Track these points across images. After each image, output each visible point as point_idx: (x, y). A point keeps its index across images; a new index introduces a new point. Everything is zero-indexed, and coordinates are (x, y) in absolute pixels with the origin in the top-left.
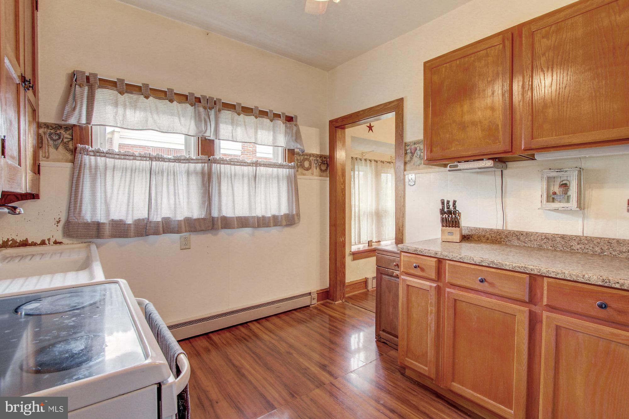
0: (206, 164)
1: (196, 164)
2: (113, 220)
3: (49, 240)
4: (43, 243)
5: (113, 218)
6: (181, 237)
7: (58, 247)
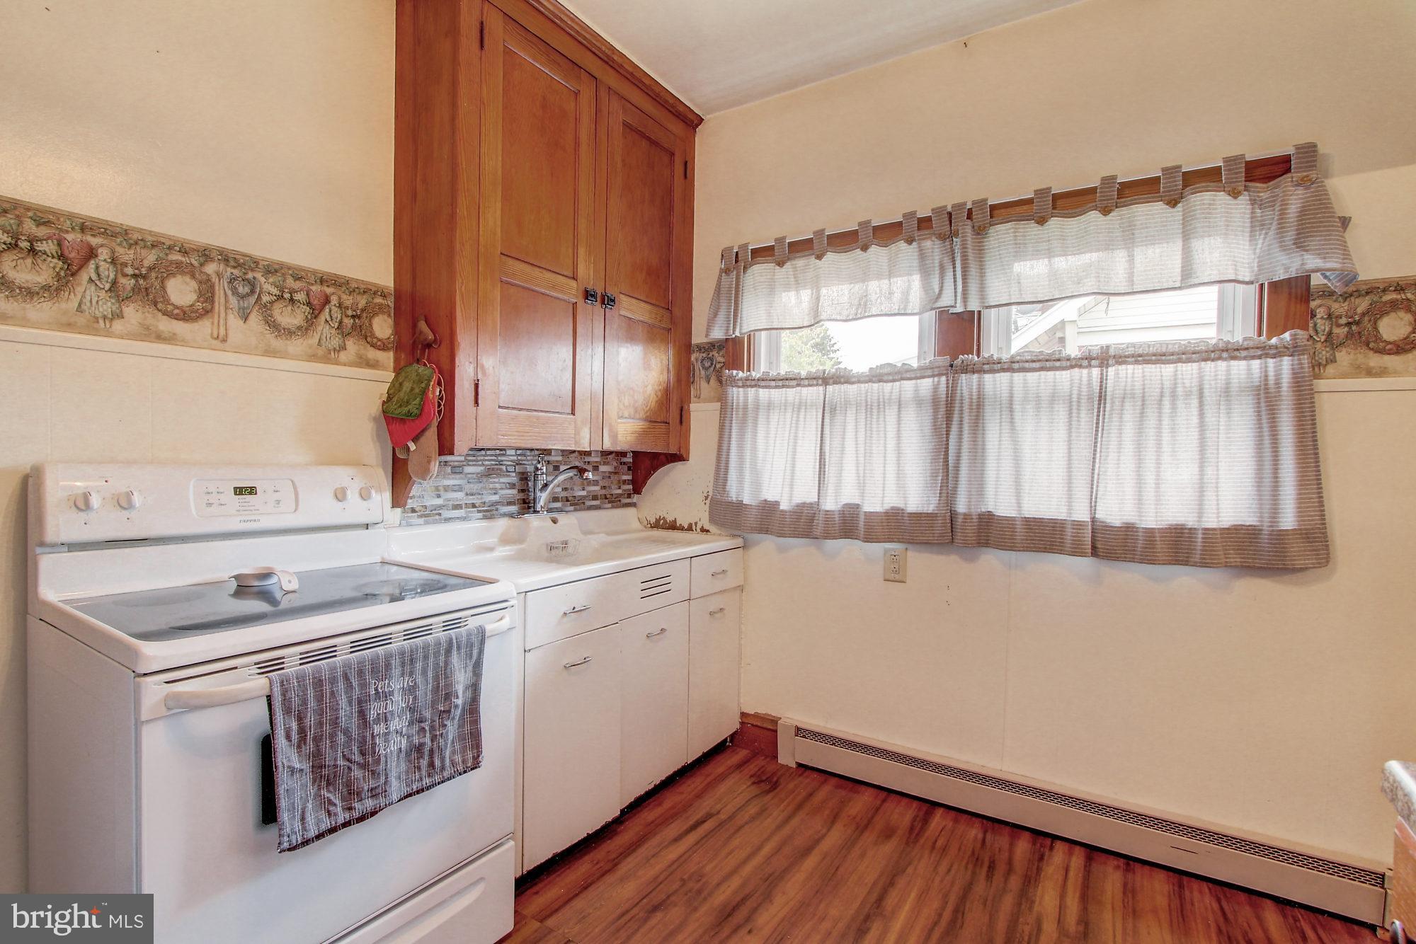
0: (943, 379)
1: (919, 381)
2: (765, 500)
3: (696, 524)
4: (690, 528)
5: (766, 497)
6: (886, 551)
7: (704, 536)
